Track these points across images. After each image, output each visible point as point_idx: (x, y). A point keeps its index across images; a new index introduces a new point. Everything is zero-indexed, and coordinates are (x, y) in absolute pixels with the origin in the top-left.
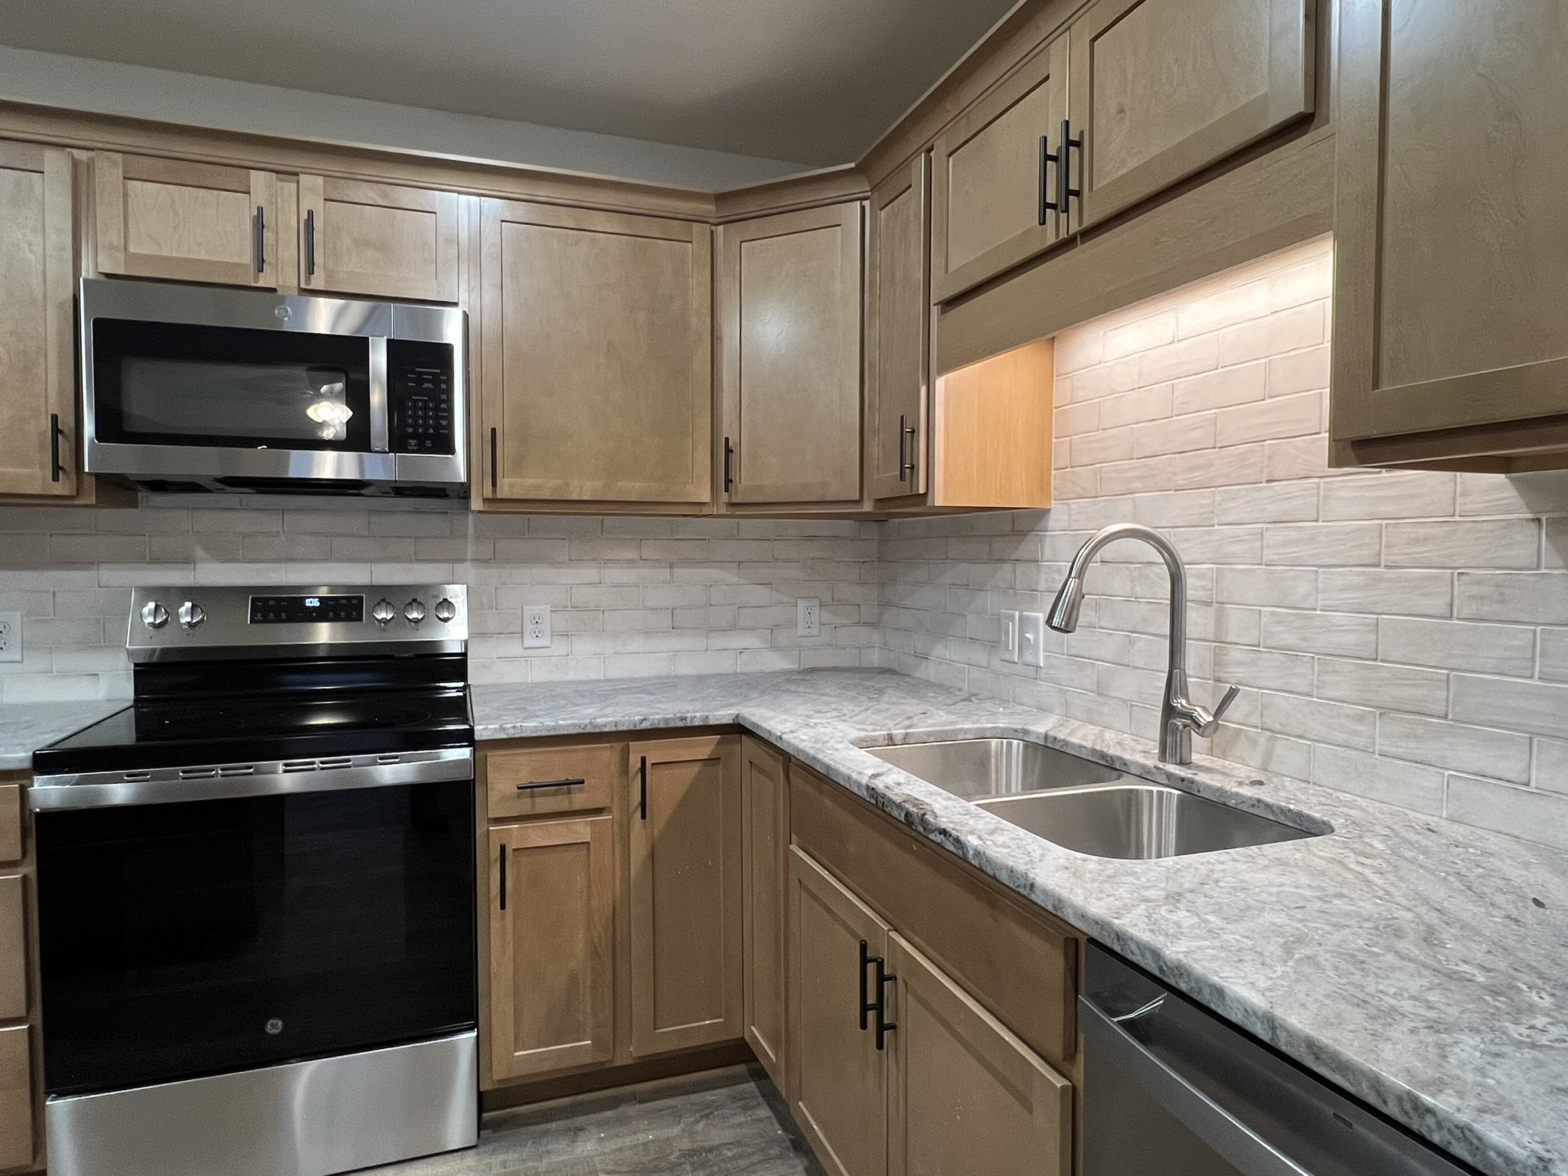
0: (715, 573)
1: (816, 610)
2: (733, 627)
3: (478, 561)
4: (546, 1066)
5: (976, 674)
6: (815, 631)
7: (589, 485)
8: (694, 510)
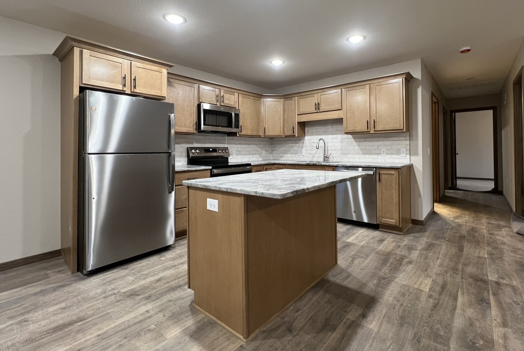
1: (265, 151)
3: (227, 144)
5: (293, 158)
6: (265, 154)
7: (250, 133)
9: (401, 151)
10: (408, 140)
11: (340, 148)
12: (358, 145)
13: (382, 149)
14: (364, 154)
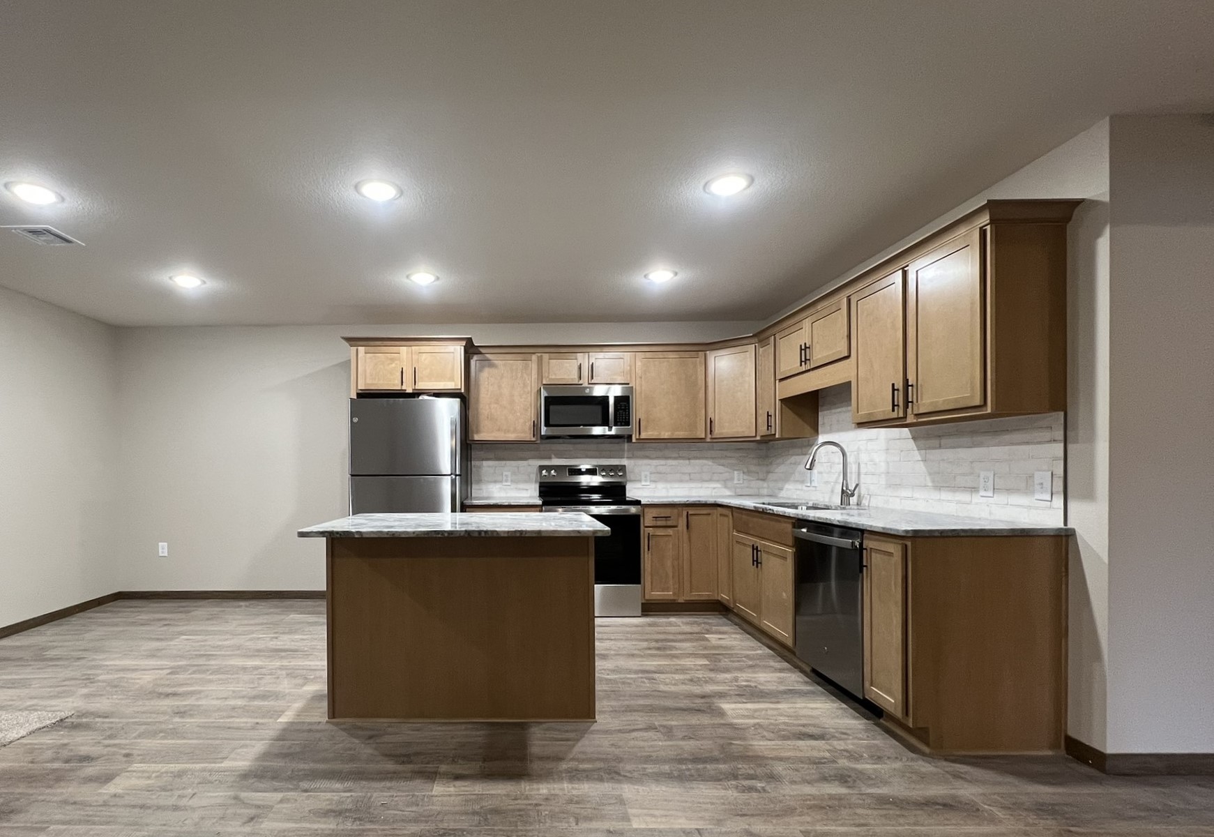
0: (705, 461)
1: (742, 474)
2: (710, 480)
3: (628, 458)
4: (661, 598)
5: (798, 492)
6: (741, 482)
7: (667, 434)
8: (701, 440)
9: (1037, 481)
10: (1060, 441)
11: (883, 467)
12: (924, 460)
13: (983, 474)
14: (938, 487)
